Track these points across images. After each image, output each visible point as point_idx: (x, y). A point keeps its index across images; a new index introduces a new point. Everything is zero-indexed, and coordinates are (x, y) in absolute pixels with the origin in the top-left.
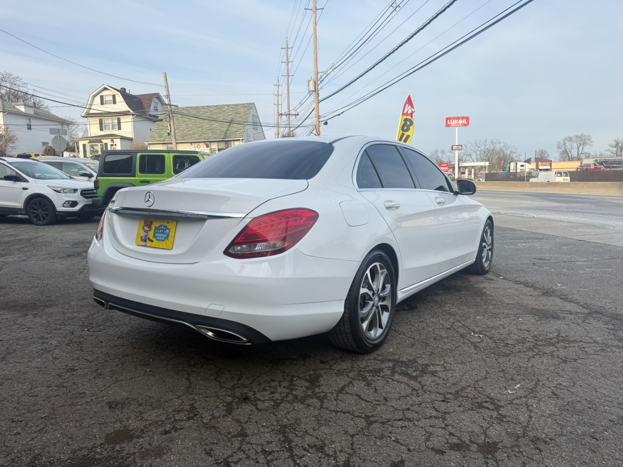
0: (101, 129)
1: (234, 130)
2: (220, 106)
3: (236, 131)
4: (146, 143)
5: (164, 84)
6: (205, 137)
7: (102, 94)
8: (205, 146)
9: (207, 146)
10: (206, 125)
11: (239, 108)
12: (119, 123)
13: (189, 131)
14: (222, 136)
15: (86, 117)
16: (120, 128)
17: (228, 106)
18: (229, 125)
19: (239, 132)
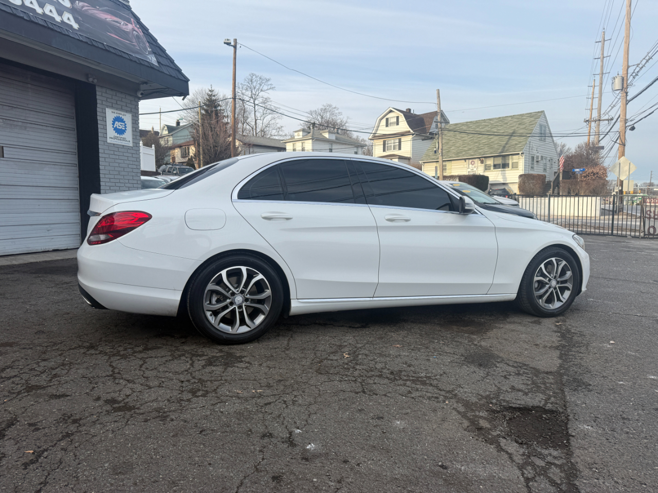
0: (384, 150)
1: (514, 142)
2: (503, 117)
3: (517, 144)
4: (421, 162)
5: (436, 101)
6: (480, 153)
7: (387, 117)
8: (480, 162)
9: (482, 162)
10: (484, 139)
11: (525, 118)
12: (400, 142)
13: (465, 147)
14: (500, 151)
15: (373, 140)
16: (400, 149)
17: (512, 117)
18: (509, 139)
19: (519, 145)
